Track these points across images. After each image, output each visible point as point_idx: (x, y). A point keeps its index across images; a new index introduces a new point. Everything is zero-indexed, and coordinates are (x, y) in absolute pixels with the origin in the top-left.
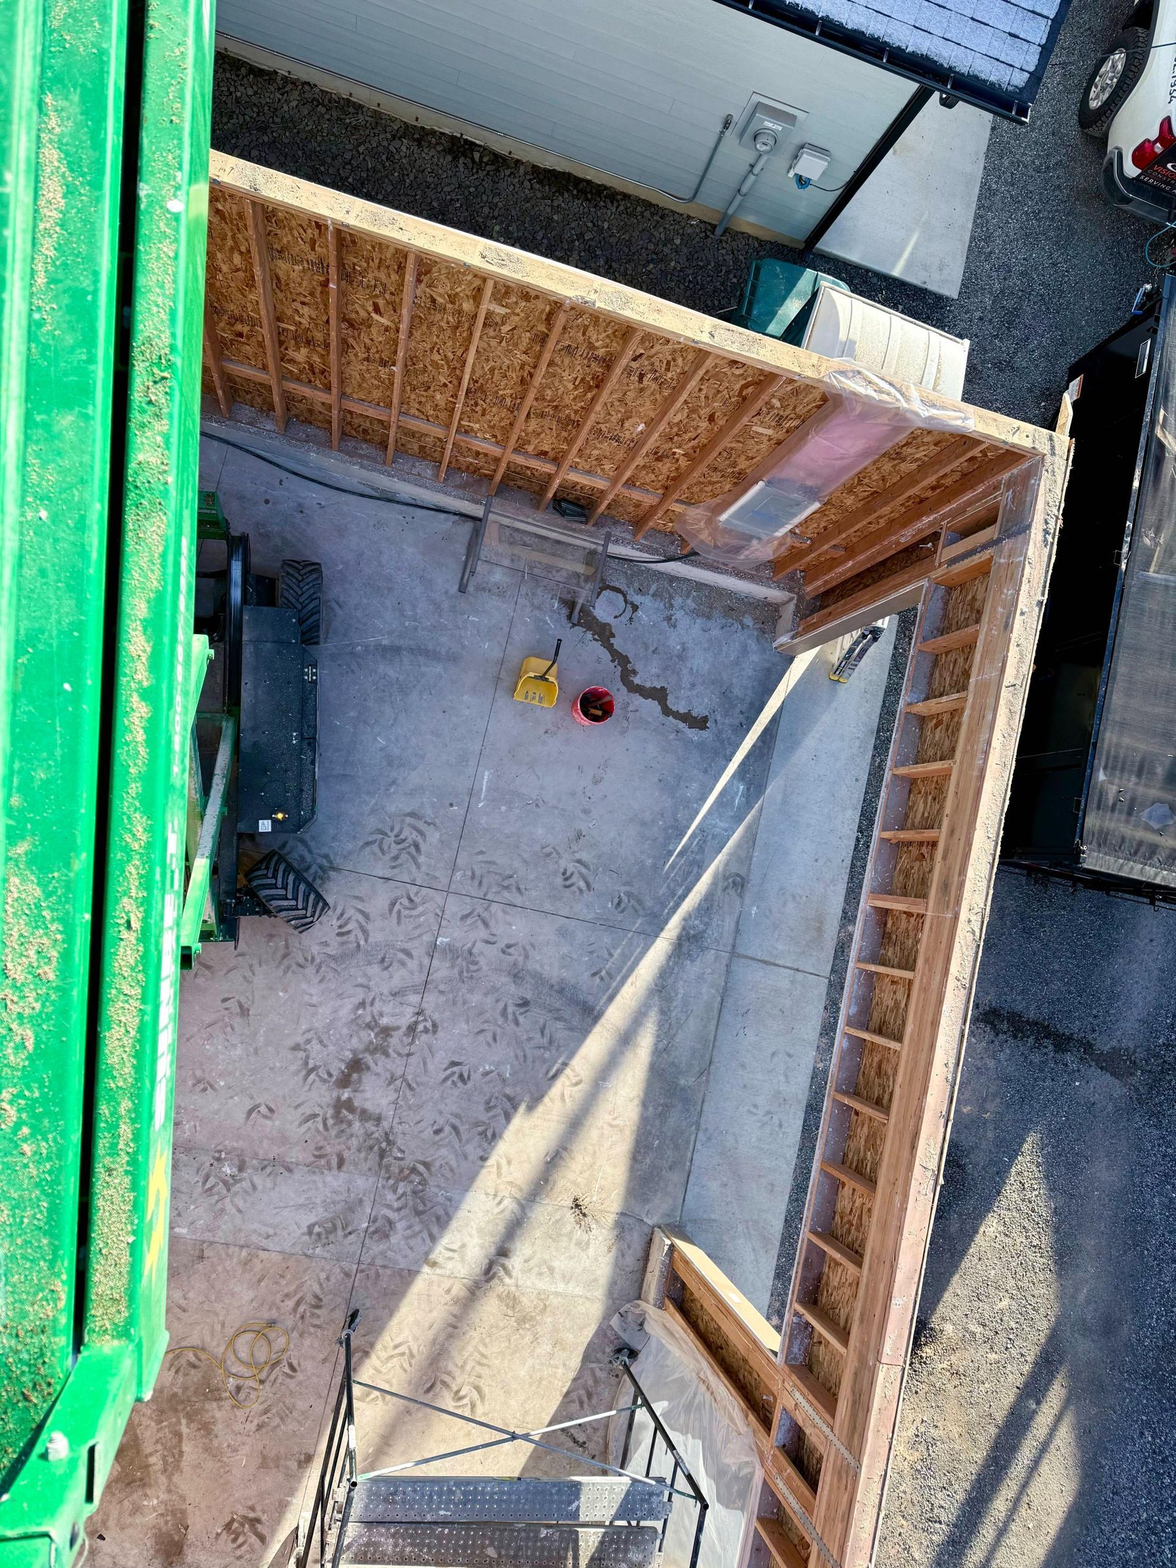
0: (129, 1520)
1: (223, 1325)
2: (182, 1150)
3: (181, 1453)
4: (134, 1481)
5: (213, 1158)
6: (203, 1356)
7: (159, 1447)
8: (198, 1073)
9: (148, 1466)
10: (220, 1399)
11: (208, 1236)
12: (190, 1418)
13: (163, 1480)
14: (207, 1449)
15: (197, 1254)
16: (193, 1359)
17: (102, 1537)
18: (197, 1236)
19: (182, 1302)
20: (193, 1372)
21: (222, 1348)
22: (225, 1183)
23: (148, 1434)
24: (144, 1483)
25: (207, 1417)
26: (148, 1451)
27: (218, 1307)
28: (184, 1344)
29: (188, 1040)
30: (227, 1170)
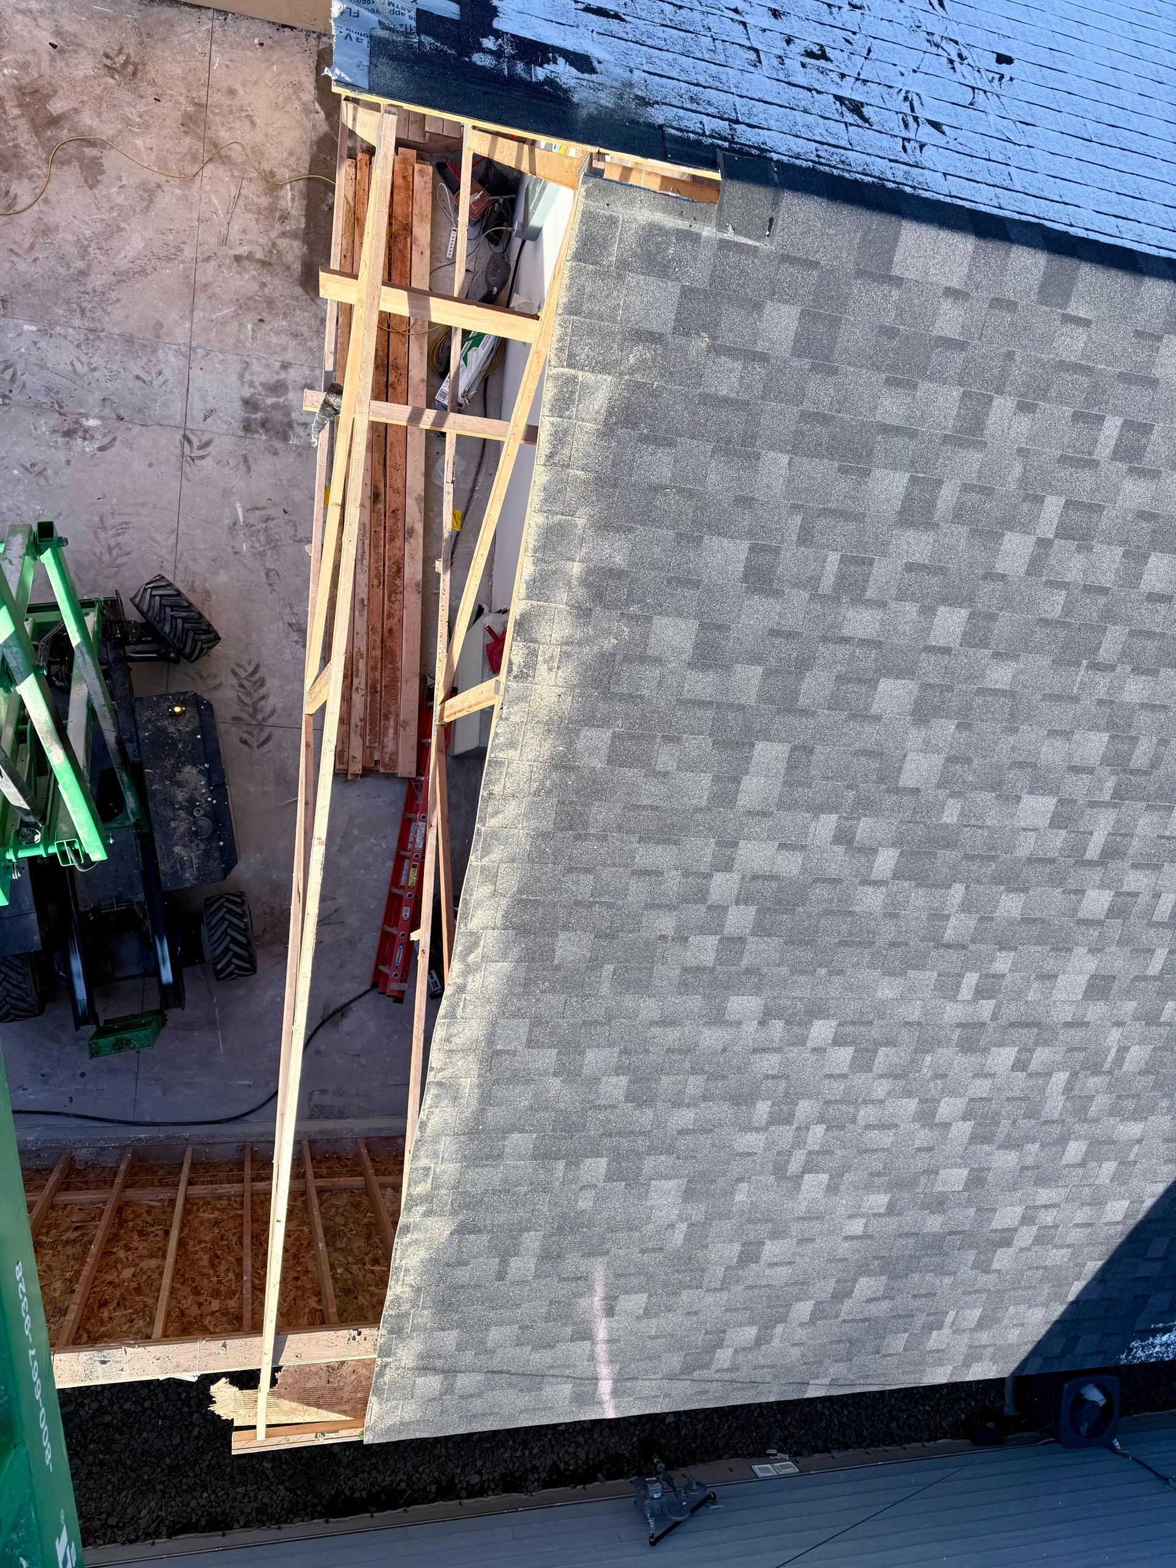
0: (29, 58)
2: (44, 406)
4: (31, 93)
5: (10, 398)
7: (12, 123)
8: (42, 482)
9: (20, 106)
15: (9, 305)
17: (54, 46)
18: (11, 322)
19: (14, 258)
23: (26, 137)
24: (21, 90)
26: (22, 121)
28: (6, 218)
29: (60, 514)
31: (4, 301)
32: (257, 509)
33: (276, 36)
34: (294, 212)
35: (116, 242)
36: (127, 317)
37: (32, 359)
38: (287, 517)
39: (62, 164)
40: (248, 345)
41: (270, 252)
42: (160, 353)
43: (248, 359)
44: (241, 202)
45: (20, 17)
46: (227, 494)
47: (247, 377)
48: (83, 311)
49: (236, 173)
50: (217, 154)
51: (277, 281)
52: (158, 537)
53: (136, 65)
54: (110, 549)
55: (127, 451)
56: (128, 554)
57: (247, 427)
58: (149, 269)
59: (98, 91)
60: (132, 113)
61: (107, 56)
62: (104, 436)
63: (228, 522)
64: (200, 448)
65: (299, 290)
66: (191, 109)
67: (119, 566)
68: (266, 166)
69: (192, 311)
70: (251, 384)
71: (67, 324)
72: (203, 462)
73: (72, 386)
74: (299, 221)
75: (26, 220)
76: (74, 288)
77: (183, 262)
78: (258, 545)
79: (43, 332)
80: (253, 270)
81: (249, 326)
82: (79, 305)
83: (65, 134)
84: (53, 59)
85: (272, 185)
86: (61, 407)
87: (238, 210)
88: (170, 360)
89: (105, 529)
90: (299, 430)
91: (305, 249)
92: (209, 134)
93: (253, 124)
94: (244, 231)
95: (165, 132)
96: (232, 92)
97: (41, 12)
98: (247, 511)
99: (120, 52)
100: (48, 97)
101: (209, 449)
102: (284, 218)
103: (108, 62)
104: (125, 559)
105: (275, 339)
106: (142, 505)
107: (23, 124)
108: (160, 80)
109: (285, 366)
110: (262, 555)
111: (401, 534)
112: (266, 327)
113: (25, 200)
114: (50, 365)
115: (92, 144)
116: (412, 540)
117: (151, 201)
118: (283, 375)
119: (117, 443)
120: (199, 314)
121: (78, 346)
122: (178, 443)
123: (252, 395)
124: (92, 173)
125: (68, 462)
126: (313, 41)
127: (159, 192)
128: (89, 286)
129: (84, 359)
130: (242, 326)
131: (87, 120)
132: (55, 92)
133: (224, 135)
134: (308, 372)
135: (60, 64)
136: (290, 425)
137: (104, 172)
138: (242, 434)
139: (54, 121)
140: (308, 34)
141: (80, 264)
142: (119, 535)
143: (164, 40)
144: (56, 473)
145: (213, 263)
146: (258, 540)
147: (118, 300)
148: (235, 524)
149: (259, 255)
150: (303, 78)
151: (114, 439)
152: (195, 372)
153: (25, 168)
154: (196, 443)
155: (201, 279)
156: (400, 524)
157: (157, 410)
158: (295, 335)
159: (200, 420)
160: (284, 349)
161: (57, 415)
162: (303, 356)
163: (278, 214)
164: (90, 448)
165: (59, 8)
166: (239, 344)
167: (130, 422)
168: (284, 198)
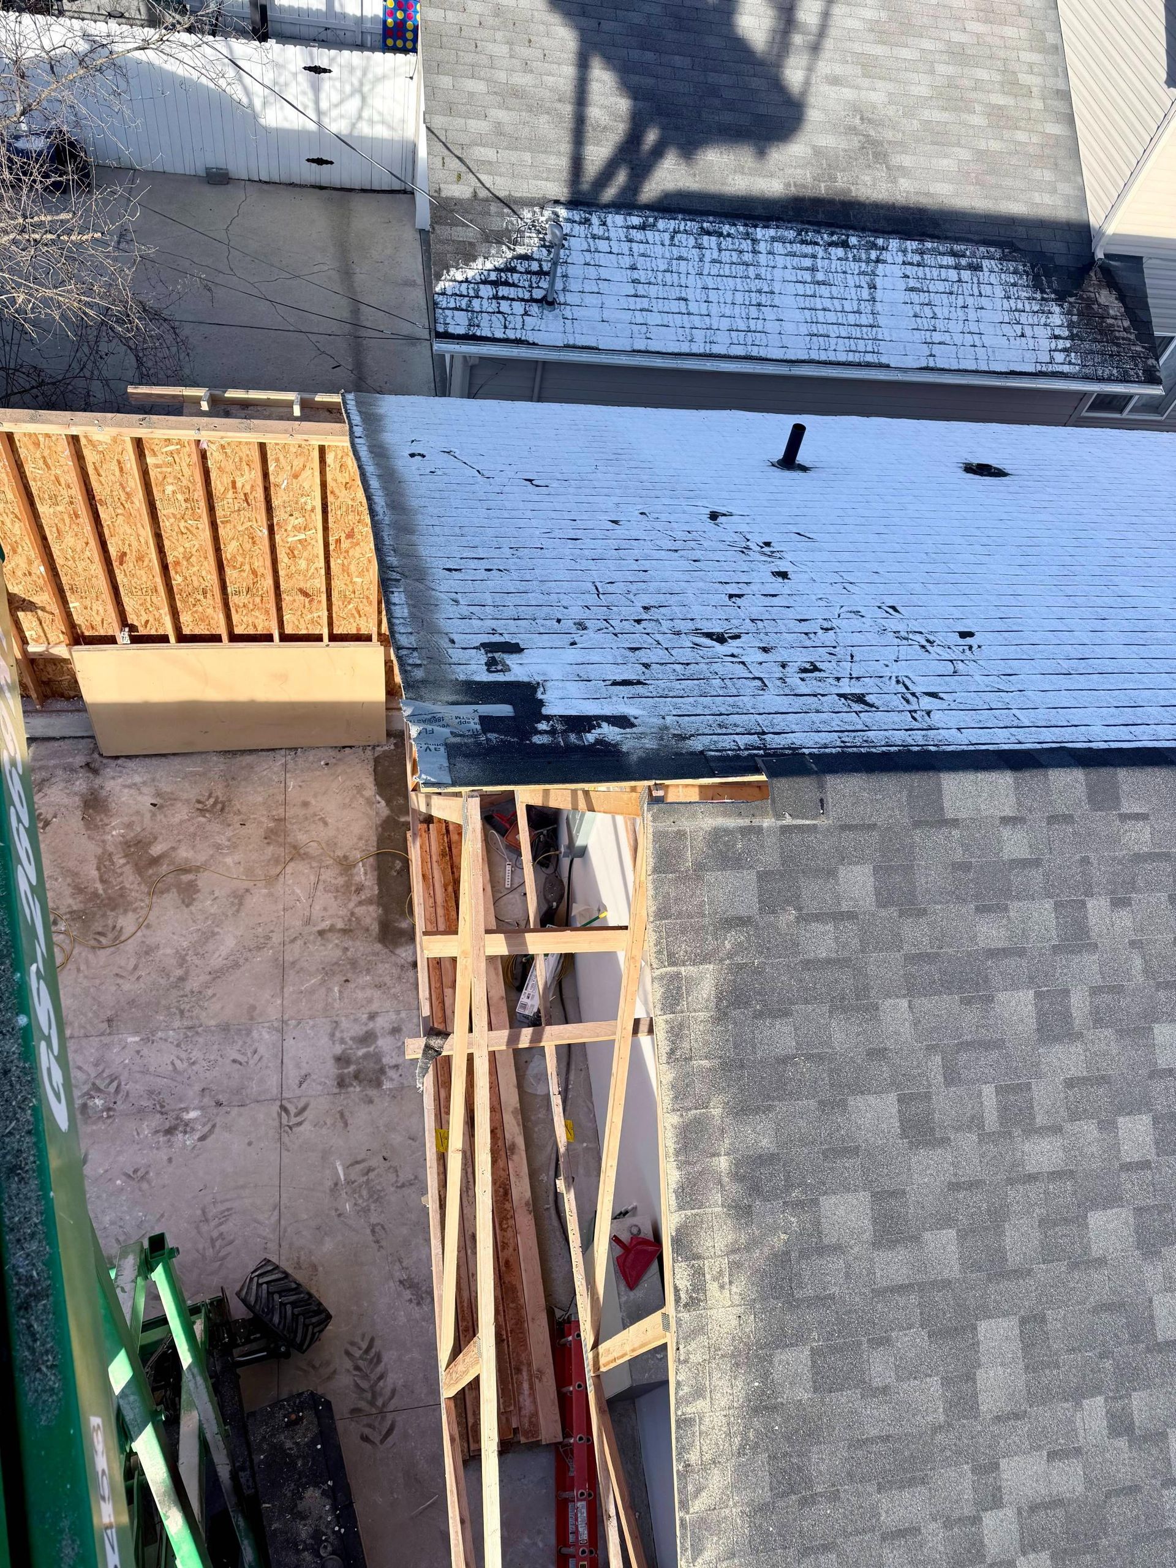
0: (134, 818)
1: (79, 970)
2: (147, 1110)
3: (98, 869)
4: (136, 845)
5: (114, 1110)
6: (93, 943)
7: (119, 871)
8: (145, 1186)
9: (126, 856)
10: (70, 913)
11: (106, 1039)
12: (95, 895)
13: (110, 848)
14: (76, 874)
15: (115, 1023)
16: (103, 939)
17: (154, 805)
18: (116, 1038)
19: (120, 981)
20: (100, 929)
21: (75, 952)
22: (99, 1090)
23: (131, 878)
24: (127, 844)
25: (81, 898)
26: (128, 867)
27: (86, 983)
28: (112, 949)
29: (162, 1216)
30: (98, 1102)
31: (109, 1021)
32: (357, 1162)
33: (339, 756)
34: (367, 883)
35: (210, 946)
36: (222, 1008)
37: (136, 1068)
38: (387, 1164)
39: (162, 893)
40: (336, 1005)
41: (350, 920)
42: (255, 1034)
43: (336, 1019)
44: (321, 887)
45: (126, 790)
46: (326, 1155)
47: (338, 1035)
48: (182, 1012)
49: (314, 864)
50: (297, 853)
51: (358, 943)
52: (261, 1217)
53: (223, 803)
54: (213, 1241)
55: (227, 1135)
56: (231, 1242)
57: (341, 1083)
58: (241, 961)
59: (192, 829)
60: (222, 840)
61: (199, 802)
62: (204, 1125)
63: (329, 1183)
64: (297, 1115)
65: (378, 947)
66: (272, 825)
67: (223, 1258)
68: (339, 853)
69: (283, 988)
70: (342, 1041)
71: (168, 1028)
72: (301, 1128)
73: (173, 1084)
74: (372, 889)
75: (131, 946)
76: (175, 993)
77: (272, 948)
78: (360, 1201)
79: (146, 1040)
80: (335, 939)
81: (336, 989)
82: (178, 1008)
83: (164, 869)
84: (154, 815)
85: (346, 865)
86: (162, 1106)
87: (318, 893)
88: (264, 1037)
89: (207, 1220)
90: (391, 1073)
91: (380, 911)
92: (289, 840)
93: (326, 824)
94: (325, 909)
95: (251, 847)
96: (305, 804)
97: (144, 783)
98: (346, 1168)
99: (210, 796)
100: (150, 844)
101: (306, 1114)
102: (359, 889)
103: (200, 806)
104: (229, 1249)
105: (360, 995)
106: (243, 1187)
107: (128, 870)
108: (244, 809)
109: (372, 1017)
110: (366, 1211)
111: (503, 1153)
112: (351, 985)
113: (129, 929)
114: (152, 1069)
115: (186, 871)
116: (515, 1157)
117: (241, 904)
118: (371, 1025)
119: (217, 1130)
120: (290, 989)
121: (178, 1045)
122: (275, 1115)
123: (344, 1051)
124: (188, 893)
125: (170, 1160)
126: (369, 752)
127: (248, 896)
128: (188, 989)
129: (184, 1055)
130: (329, 990)
131: (184, 853)
132: (156, 838)
133: (302, 838)
134: (394, 1017)
135: (159, 817)
136: (382, 1071)
137: (198, 891)
138: (336, 1090)
139: (155, 861)
140: (364, 748)
141: (179, 972)
142: (221, 1224)
143: (245, 780)
144: (158, 1174)
145: (299, 942)
146: (361, 1196)
147: (214, 995)
148: (336, 1184)
149: (340, 925)
150: (364, 780)
151: (214, 1126)
152: (289, 1043)
153: (130, 903)
154: (293, 1110)
155: (289, 958)
156: (500, 1143)
157: (254, 1088)
158: (378, 986)
159: (296, 1087)
160: (370, 1001)
161: (158, 1116)
162: (388, 1004)
163: (353, 888)
164: (190, 1141)
165: (158, 777)
166: (328, 1007)
167: (228, 1106)
168: (358, 874)
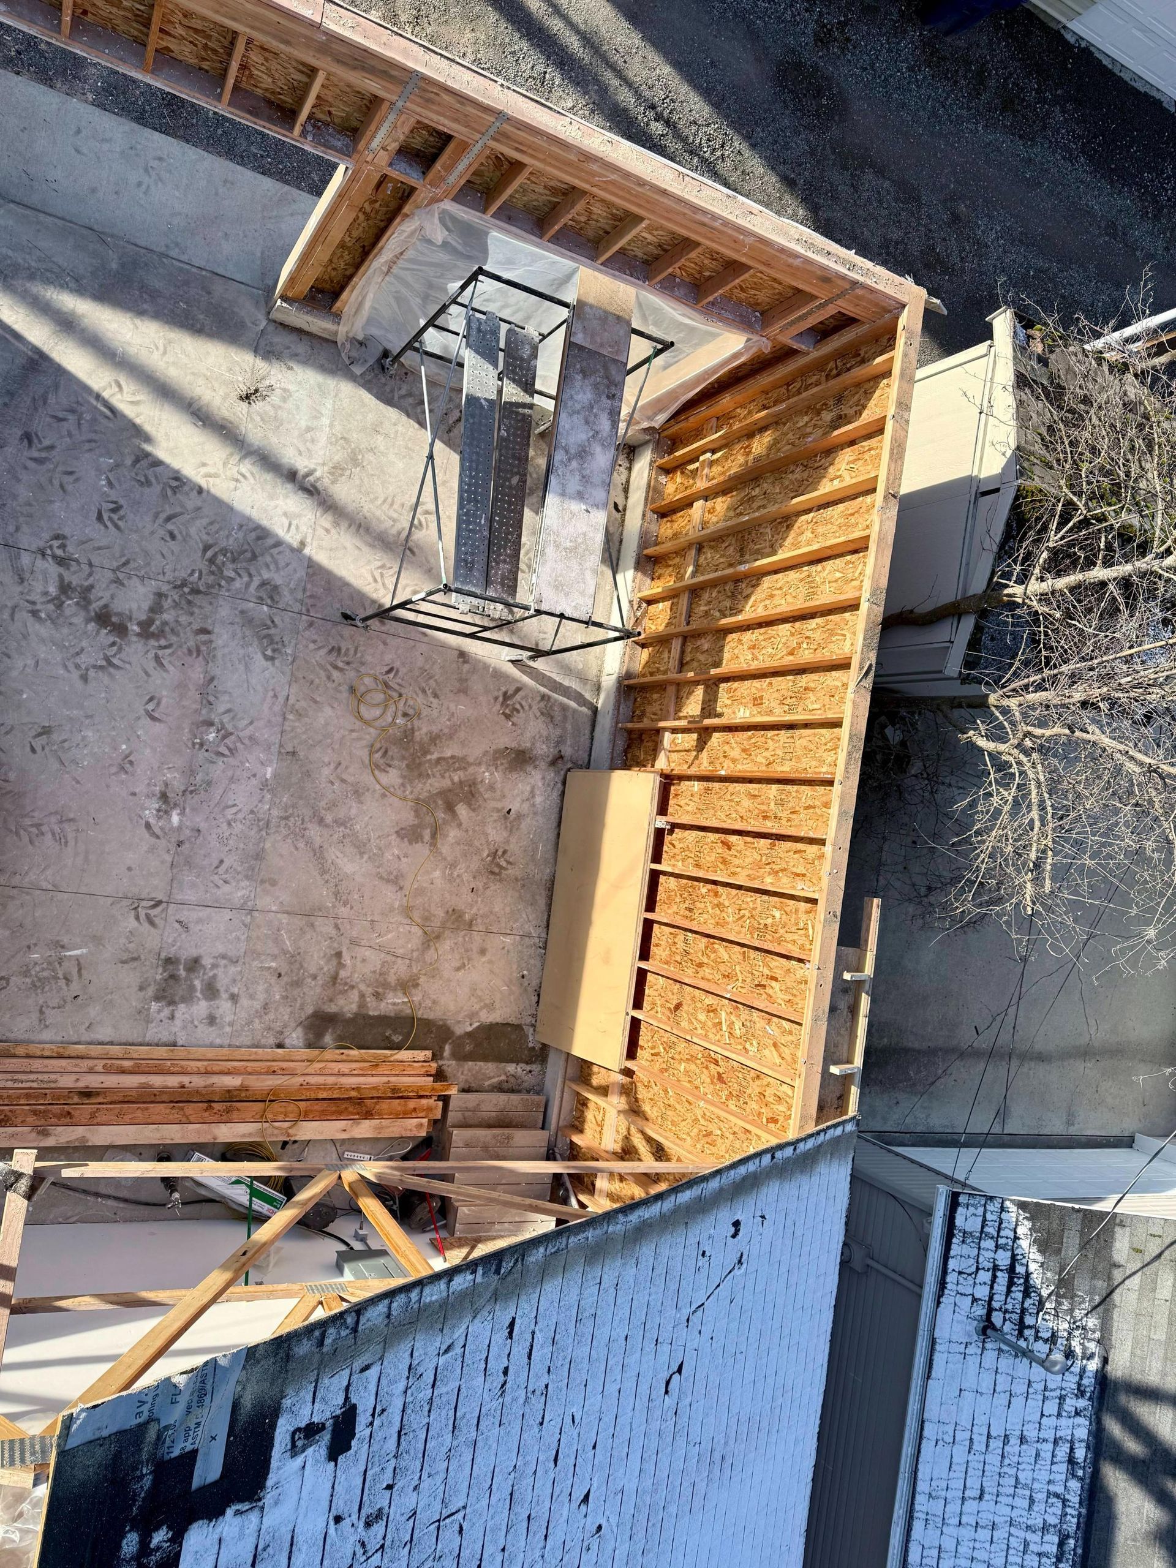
0: (498, 792)
1: (352, 731)
2: (192, 778)
3: (452, 757)
4: (471, 791)
5: (200, 749)
6: (378, 745)
7: (447, 775)
8: (114, 770)
9: (461, 782)
10: (413, 729)
11: (275, 749)
12: (426, 752)
13: (471, 770)
14: (450, 737)
15: (290, 757)
16: (380, 754)
17: (509, 812)
18: (274, 758)
19: (332, 766)
20: (390, 753)
21: (372, 730)
22: (224, 737)
23: (436, 784)
24: (473, 784)
25: (426, 739)
26: (449, 783)
27: (337, 736)
28: (367, 762)
29: (78, 782)
30: (212, 736)
31: (294, 753)
32: (80, 970)
33: (530, 989)
34: (383, 1005)
35: (350, 849)
36: (281, 856)
37: (238, 772)
38: (69, 999)
39: (416, 811)
40: (256, 963)
41: (346, 984)
42: (245, 883)
43: (241, 961)
44: (389, 958)
45: (528, 788)
46: (97, 940)
47: (223, 962)
48: (286, 818)
49: (415, 954)
50: (431, 939)
51: (318, 990)
52: (49, 872)
53: (499, 874)
54: (38, 826)
55: (145, 848)
56: (31, 842)
57: (168, 961)
58: (326, 877)
59: (477, 843)
60: (460, 869)
61: (505, 852)
62: (162, 828)
63: (65, 940)
64: (148, 916)
65: (310, 1010)
66: (467, 917)
67: (17, 834)
68: (422, 980)
69: (288, 913)
70: (214, 966)
71: (273, 804)
72: (132, 919)
73: (212, 804)
74: (375, 1009)
75: (367, 778)
76: (307, 813)
77: (334, 907)
78: (38, 969)
79: (265, 785)
80: (329, 968)
81: (273, 964)
82: (291, 815)
83: (441, 815)
84: (498, 810)
85: (407, 985)
86: (191, 792)
87: (383, 955)
88: (240, 892)
89: (61, 822)
90: (166, 1012)
91: (349, 1015)
92: (447, 933)
93: (458, 969)
94: (364, 961)
95: (447, 895)
96: (483, 952)
97: (534, 805)
98: (77, 959)
99: (509, 863)
100: (469, 805)
101: (146, 925)
102: (378, 996)
103: (500, 853)
104: (25, 839)
105: (261, 988)
106: (86, 859)
107: (446, 783)
108: (488, 893)
109: (234, 998)
110: (26, 973)
111: (42, 1122)
112: (273, 980)
113: (385, 779)
114: (233, 786)
115: (434, 835)
116: (34, 1135)
117: (388, 881)
118: (224, 996)
119: (153, 840)
120: (285, 919)
121: (252, 812)
122: (153, 895)
123: (204, 967)
124: (410, 834)
125: (134, 794)
126: (529, 1020)
127: (394, 888)
128: (309, 825)
129: (240, 816)
130: (275, 957)
131: (453, 834)
132: (474, 810)
133: (447, 945)
134: (227, 1019)
135: (495, 815)
136: (172, 1003)
137: (410, 843)
138: (163, 955)
139: (450, 808)
140: (534, 1016)
141: (329, 819)
142: (53, 834)
143: (520, 897)
144: (122, 782)
145: (334, 932)
146: (43, 970)
147: (297, 849)
148: (63, 947)
149: (343, 974)
150: (498, 1012)
151: (158, 837)
152: (227, 914)
153: (411, 781)
154: (153, 912)
155: (318, 922)
156: (54, 1121)
157: (188, 877)
158: (265, 1007)
159: (178, 917)
160: (252, 997)
161: (183, 788)
162: (243, 1015)
163: (380, 990)
164: (149, 814)
165: (539, 818)
166: (255, 954)
167: (176, 853)
168: (396, 996)
